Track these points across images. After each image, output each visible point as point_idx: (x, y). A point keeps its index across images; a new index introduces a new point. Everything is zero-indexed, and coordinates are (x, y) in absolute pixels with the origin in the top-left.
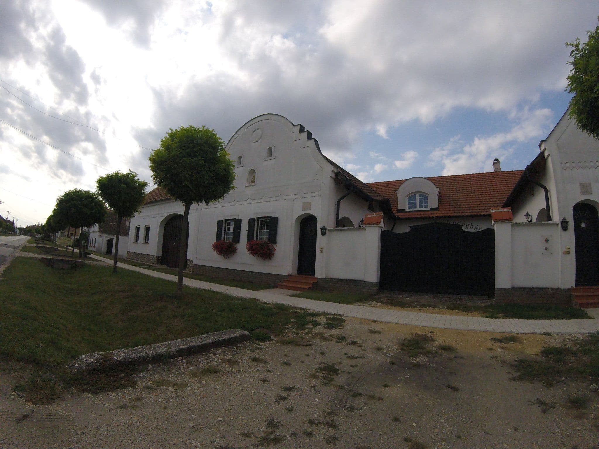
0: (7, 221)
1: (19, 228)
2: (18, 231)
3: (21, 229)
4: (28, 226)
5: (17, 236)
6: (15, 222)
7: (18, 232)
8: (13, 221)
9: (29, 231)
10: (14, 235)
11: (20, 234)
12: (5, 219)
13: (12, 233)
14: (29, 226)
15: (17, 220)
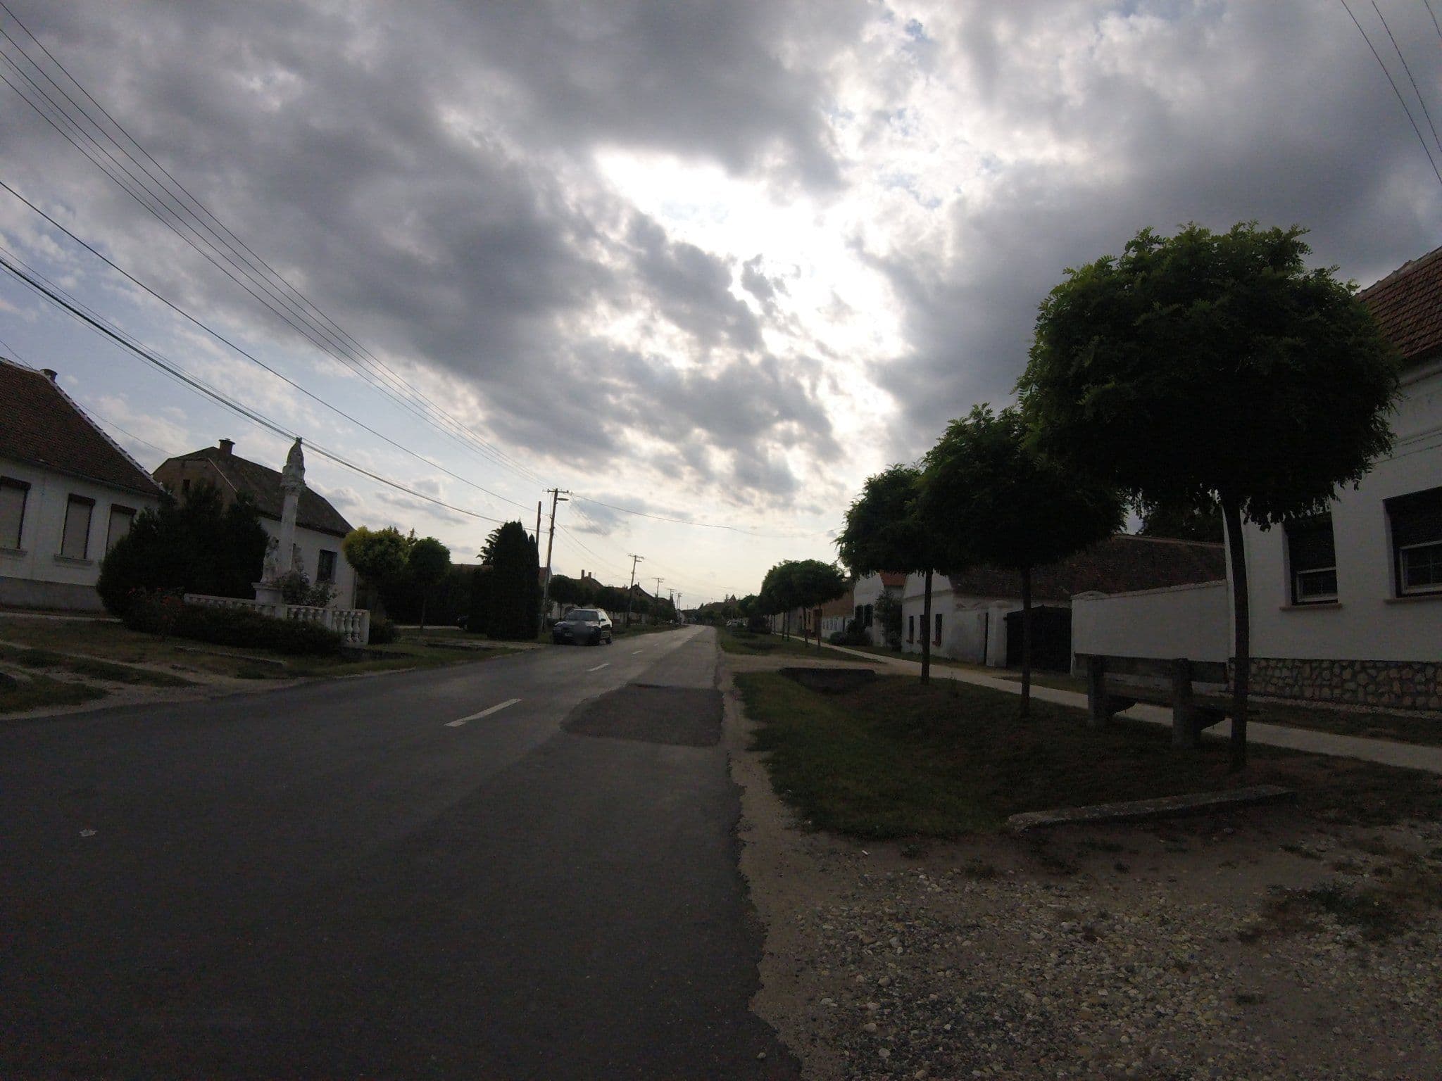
0: (657, 600)
1: (684, 611)
2: (683, 617)
3: (687, 613)
4: (702, 605)
5: (685, 626)
6: (675, 599)
7: (683, 620)
8: (671, 598)
9: (709, 615)
10: (676, 627)
11: (689, 623)
12: (654, 596)
13: (671, 622)
14: (704, 605)
15: (679, 596)
